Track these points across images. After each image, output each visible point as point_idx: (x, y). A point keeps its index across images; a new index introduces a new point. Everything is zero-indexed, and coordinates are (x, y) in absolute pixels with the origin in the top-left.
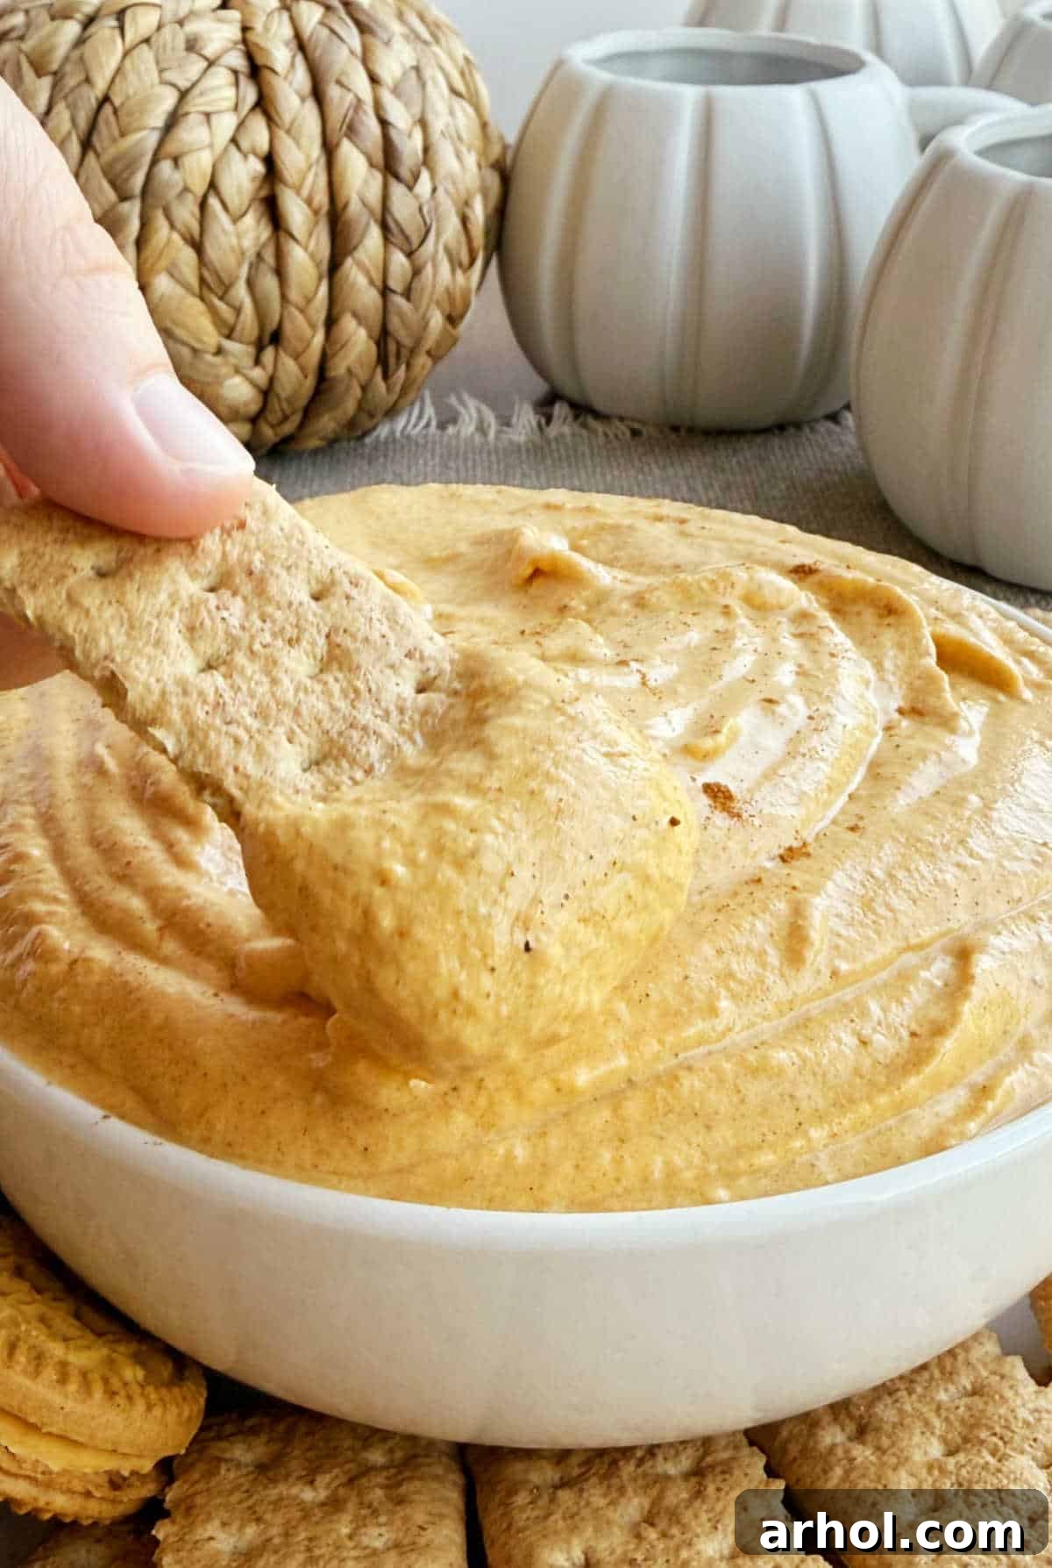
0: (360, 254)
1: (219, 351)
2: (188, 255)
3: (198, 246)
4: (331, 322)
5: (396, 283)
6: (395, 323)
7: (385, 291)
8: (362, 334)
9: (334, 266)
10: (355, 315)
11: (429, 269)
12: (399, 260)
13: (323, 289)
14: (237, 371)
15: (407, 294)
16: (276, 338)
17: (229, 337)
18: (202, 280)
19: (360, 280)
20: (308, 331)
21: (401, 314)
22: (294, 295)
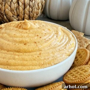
0: (27, 8)
1: (13, 16)
2: (9, 7)
3: (10, 7)
4: (24, 14)
5: (30, 11)
6: (30, 15)
7: (29, 12)
8: (27, 15)
9: (24, 9)
10: (26, 14)
11: (34, 10)
12: (31, 9)
13: (23, 11)
14: (15, 18)
15: (32, 12)
16: (19, 15)
17: (14, 15)
18: (11, 10)
19: (27, 10)
20: (22, 15)
21: (31, 14)
22: (20, 12)
